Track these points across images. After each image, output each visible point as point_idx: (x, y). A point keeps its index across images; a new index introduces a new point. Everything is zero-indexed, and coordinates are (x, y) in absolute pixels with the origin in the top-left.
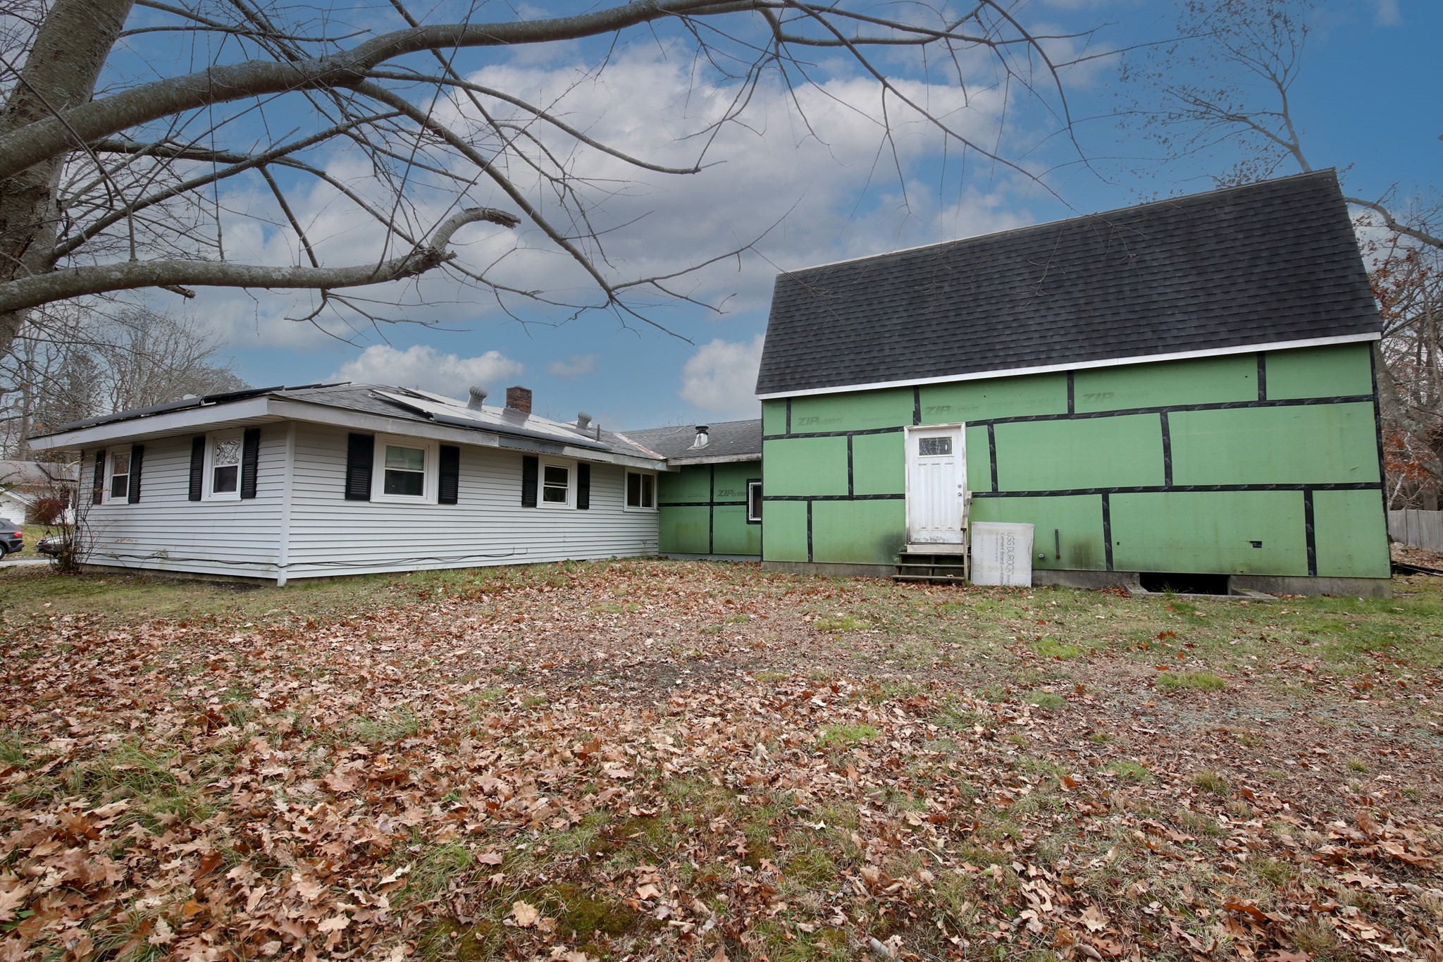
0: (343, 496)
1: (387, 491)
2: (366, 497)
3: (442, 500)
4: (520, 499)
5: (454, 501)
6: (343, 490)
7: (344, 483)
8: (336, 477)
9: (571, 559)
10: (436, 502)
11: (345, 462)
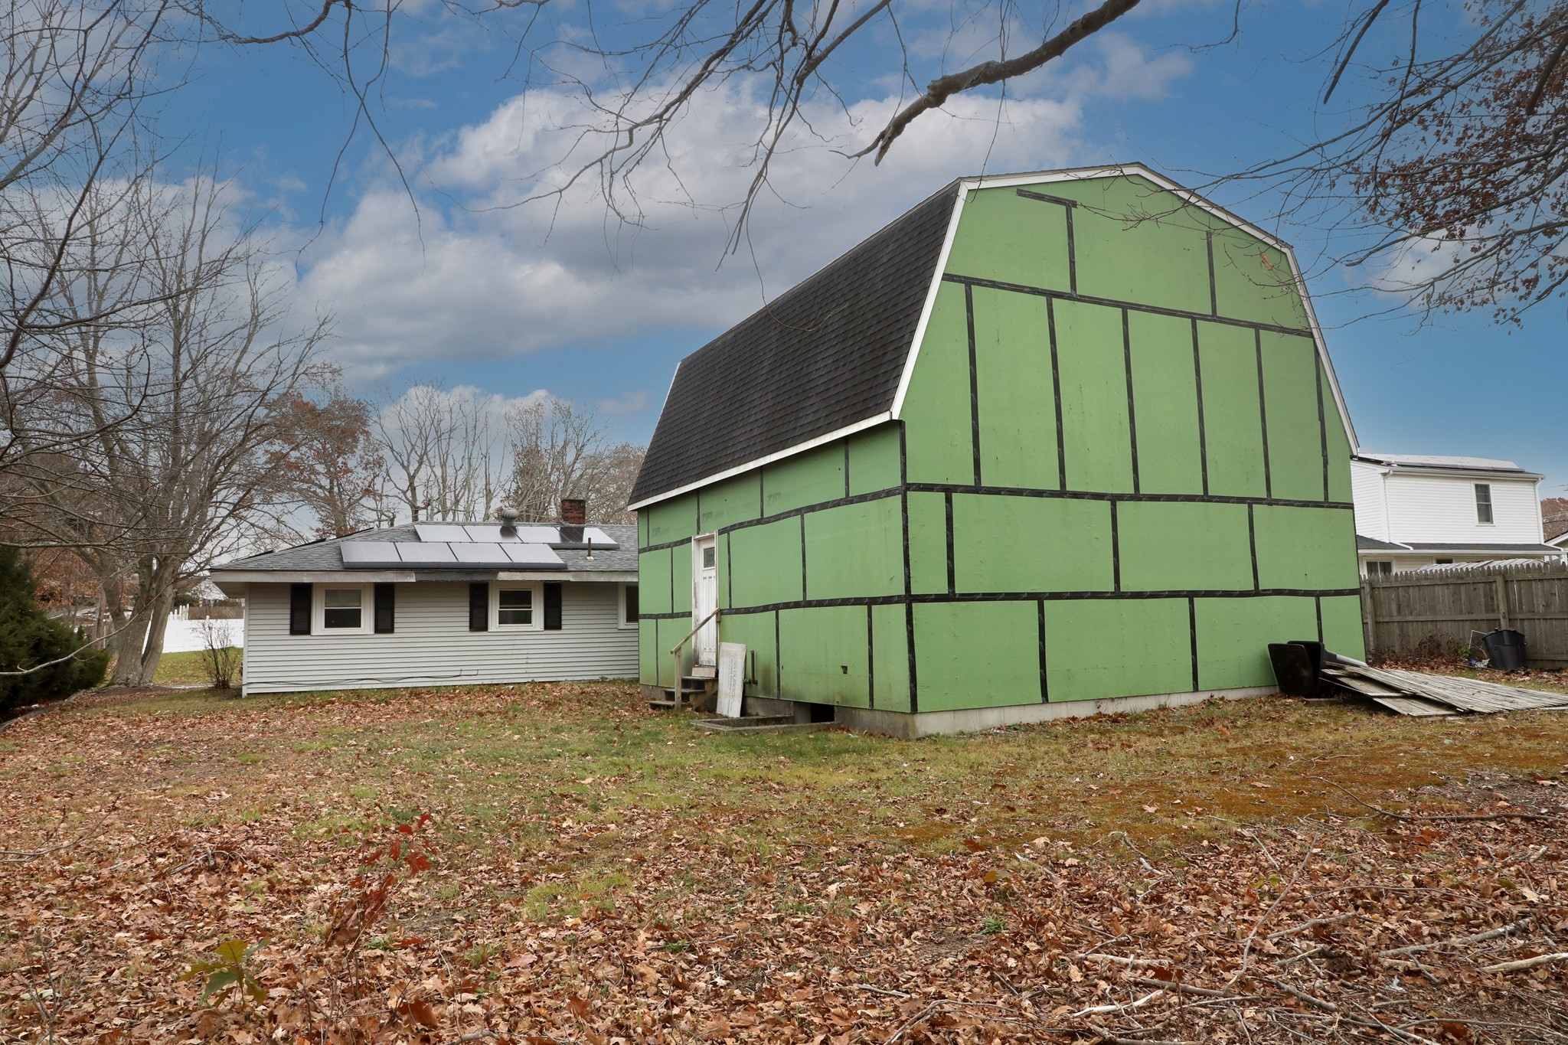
0: (288, 632)
1: (327, 626)
2: (308, 632)
3: (379, 629)
4: (468, 624)
5: (390, 630)
6: (288, 627)
7: (288, 622)
8: (282, 618)
9: (537, 680)
10: (372, 632)
11: (289, 606)
